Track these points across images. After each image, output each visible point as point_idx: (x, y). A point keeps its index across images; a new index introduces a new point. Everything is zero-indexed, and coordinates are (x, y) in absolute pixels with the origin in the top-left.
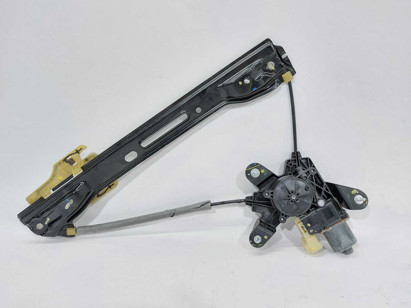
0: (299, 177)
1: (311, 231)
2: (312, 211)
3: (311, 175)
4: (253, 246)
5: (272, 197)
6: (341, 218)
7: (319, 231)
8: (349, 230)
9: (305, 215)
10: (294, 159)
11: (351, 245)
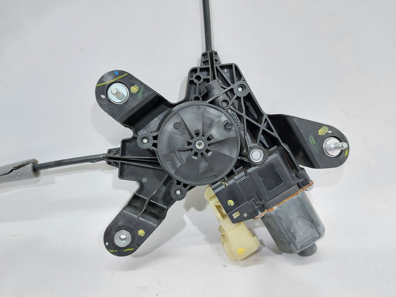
0: (212, 102)
1: (236, 215)
2: (239, 172)
3: (237, 97)
4: (112, 253)
5: (155, 145)
6: (296, 186)
7: (253, 215)
8: (312, 209)
9: (225, 181)
10: (204, 66)
11: (315, 239)
